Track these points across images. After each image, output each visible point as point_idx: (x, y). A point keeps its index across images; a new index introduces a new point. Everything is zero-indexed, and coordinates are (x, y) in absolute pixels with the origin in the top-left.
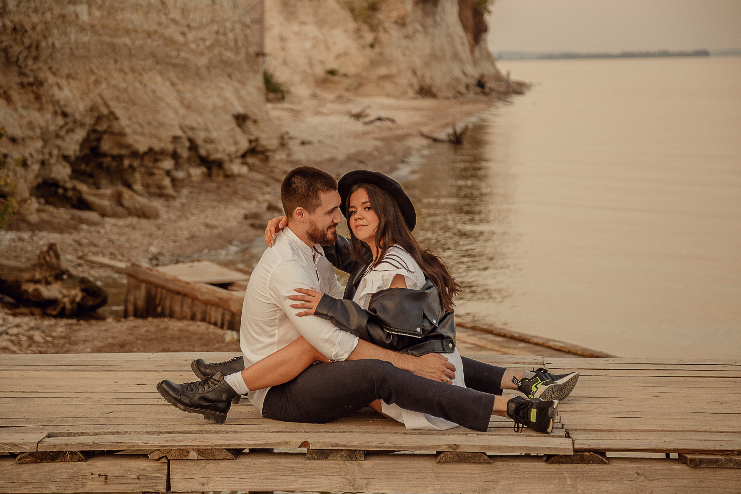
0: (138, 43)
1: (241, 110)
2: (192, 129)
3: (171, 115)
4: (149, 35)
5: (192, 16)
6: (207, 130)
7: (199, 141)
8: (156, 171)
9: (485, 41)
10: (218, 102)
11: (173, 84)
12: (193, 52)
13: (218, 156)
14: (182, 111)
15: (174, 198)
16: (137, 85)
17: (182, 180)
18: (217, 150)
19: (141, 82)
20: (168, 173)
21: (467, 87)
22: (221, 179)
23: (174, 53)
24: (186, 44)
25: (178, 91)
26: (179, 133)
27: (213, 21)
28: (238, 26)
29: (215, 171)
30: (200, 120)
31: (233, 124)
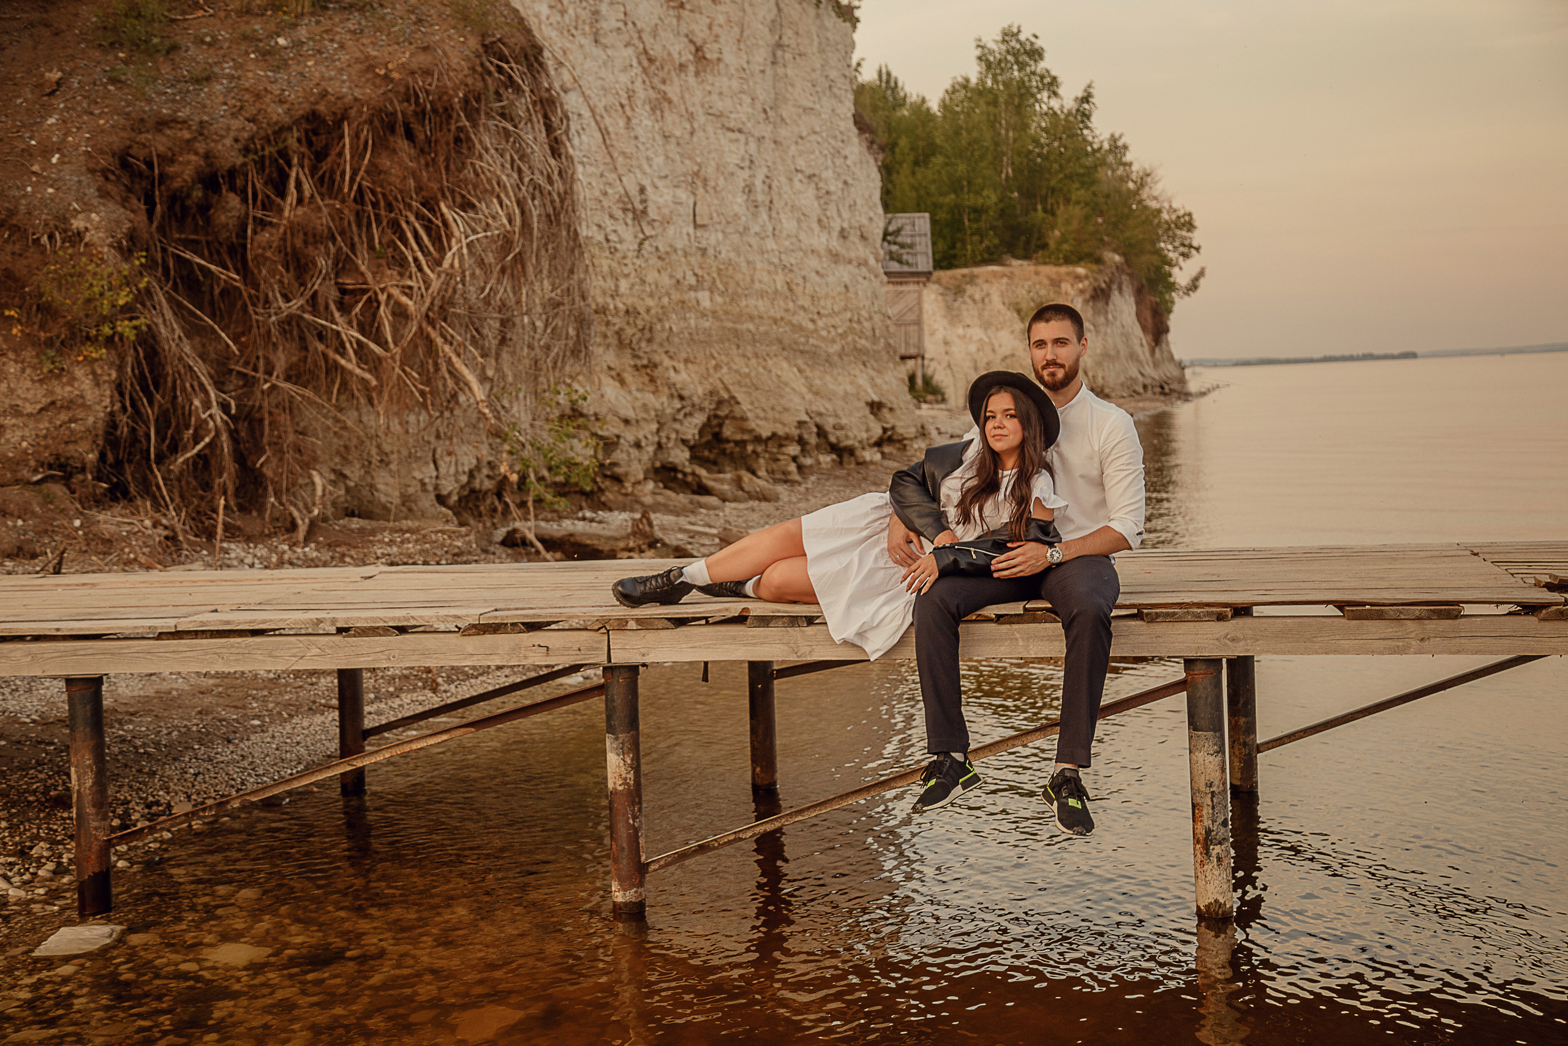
0: (762, 329)
1: (876, 399)
2: (820, 414)
3: (797, 399)
4: (775, 321)
5: (822, 303)
6: (837, 416)
7: (828, 428)
8: (781, 457)
9: (1168, 344)
10: (850, 389)
11: (800, 371)
12: (824, 339)
13: (849, 443)
14: (809, 396)
15: (800, 484)
16: (761, 370)
17: (811, 466)
18: (847, 437)
19: (764, 368)
20: (794, 459)
21: (1145, 387)
22: (853, 466)
23: (802, 340)
24: (816, 331)
25: (807, 378)
26: (805, 418)
27: (845, 309)
28: (877, 318)
29: (846, 458)
30: (828, 406)
31: (867, 411)
